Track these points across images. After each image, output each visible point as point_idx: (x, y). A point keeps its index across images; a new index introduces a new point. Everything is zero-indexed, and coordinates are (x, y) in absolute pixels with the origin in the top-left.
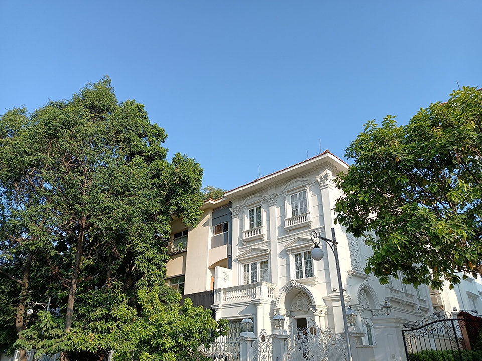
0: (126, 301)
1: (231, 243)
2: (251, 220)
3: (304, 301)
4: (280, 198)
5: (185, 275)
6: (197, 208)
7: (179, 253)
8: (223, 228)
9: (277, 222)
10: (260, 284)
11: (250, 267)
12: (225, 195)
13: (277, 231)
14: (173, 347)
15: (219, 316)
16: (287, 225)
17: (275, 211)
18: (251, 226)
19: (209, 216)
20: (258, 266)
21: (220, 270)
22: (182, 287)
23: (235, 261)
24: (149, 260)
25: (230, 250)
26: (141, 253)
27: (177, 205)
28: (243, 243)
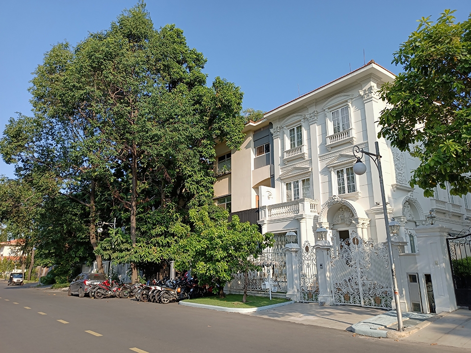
0: (180, 220)
1: (273, 163)
2: (292, 139)
3: (346, 215)
4: (321, 116)
5: (231, 195)
6: (239, 131)
7: (225, 175)
8: (265, 149)
9: (318, 141)
10: (303, 200)
11: (292, 185)
12: (265, 117)
13: (318, 149)
14: (225, 257)
15: (265, 230)
16: (329, 142)
17: (317, 129)
18: (293, 145)
19: (250, 138)
20: (300, 184)
21: (264, 189)
22: (229, 206)
23: (277, 180)
24: (198, 182)
25: (272, 170)
26: (190, 176)
27: (219, 129)
28: (285, 162)
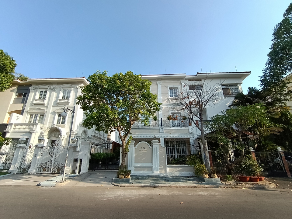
1: (26, 103)
4: (58, 89)
8: (23, 95)
9: (54, 99)
10: (37, 124)
11: (34, 116)
12: (28, 80)
13: (53, 103)
15: (8, 136)
16: (59, 101)
18: (40, 98)
19: (15, 88)
20: (39, 116)
21: (15, 115)
23: (26, 112)
25: (24, 107)
28: (33, 105)
